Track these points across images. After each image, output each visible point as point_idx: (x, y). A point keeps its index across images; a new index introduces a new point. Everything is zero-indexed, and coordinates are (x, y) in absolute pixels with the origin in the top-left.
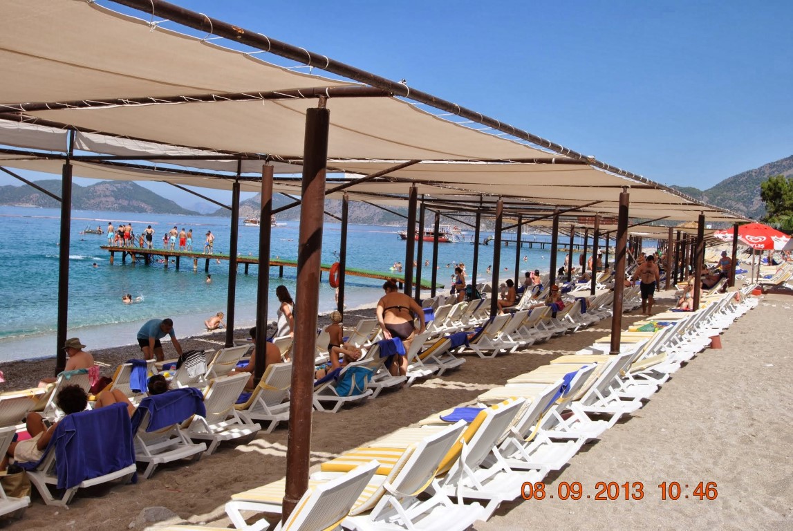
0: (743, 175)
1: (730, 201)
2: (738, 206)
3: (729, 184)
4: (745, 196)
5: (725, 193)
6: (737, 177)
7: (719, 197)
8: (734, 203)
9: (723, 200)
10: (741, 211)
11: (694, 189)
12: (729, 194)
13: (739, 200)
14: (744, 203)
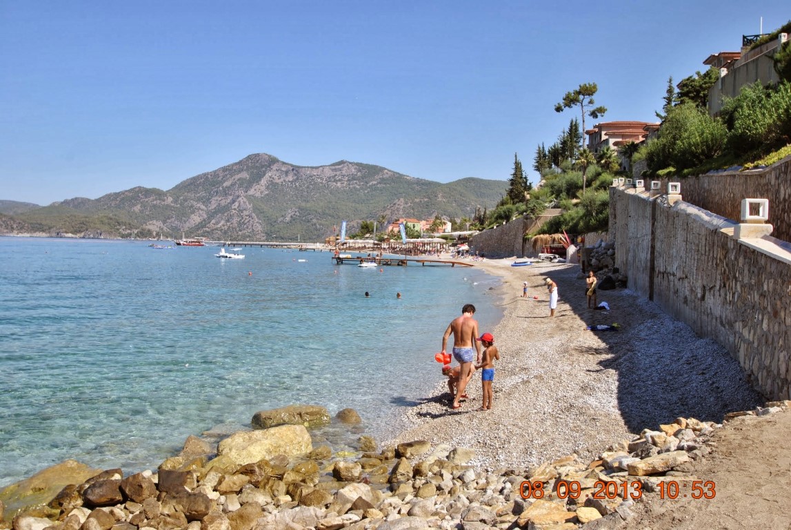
0: (198, 177)
1: (192, 201)
2: (198, 205)
3: (189, 185)
4: (204, 196)
5: (186, 194)
6: (194, 179)
7: (182, 198)
8: (195, 203)
9: (185, 200)
10: (202, 210)
11: (159, 190)
12: (189, 195)
13: (199, 200)
14: (203, 202)
